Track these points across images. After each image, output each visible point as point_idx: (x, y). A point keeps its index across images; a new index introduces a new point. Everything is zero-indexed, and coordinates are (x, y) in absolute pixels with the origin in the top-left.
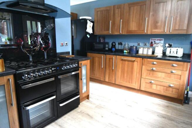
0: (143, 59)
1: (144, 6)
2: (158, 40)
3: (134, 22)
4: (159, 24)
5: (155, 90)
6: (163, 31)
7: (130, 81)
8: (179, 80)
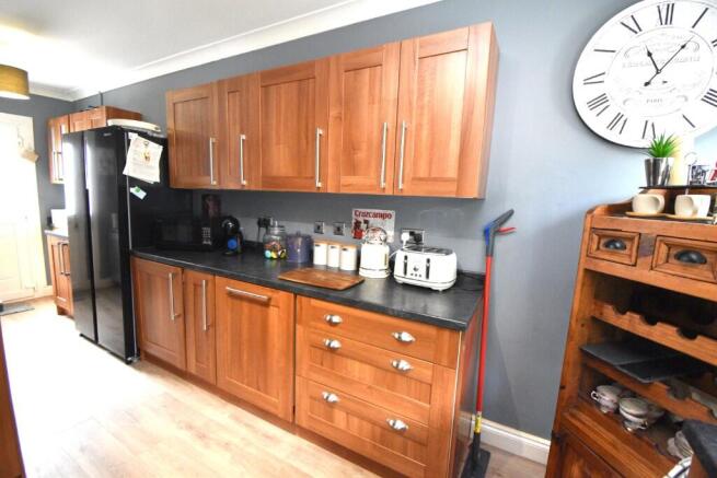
0: (295, 297)
1: (311, 81)
2: (375, 216)
3: (281, 146)
4: (361, 155)
5: (343, 431)
6: (374, 182)
7: (261, 385)
8: (428, 406)
